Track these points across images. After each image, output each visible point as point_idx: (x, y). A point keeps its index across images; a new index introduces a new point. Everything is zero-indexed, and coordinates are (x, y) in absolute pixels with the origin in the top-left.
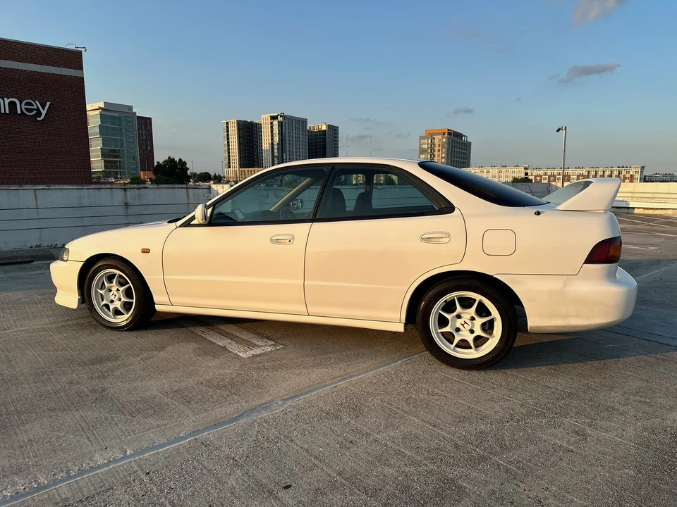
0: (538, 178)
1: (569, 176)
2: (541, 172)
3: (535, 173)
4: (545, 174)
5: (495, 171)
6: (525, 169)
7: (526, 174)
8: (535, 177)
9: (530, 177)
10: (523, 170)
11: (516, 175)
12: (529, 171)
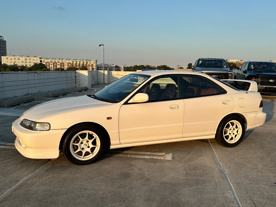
0: (48, 64)
1: (64, 63)
2: (49, 61)
3: (46, 61)
4: (51, 62)
5: (23, 59)
6: (40, 58)
7: (41, 61)
8: (46, 63)
9: (43, 63)
10: (39, 59)
11: (36, 62)
12: (42, 60)
